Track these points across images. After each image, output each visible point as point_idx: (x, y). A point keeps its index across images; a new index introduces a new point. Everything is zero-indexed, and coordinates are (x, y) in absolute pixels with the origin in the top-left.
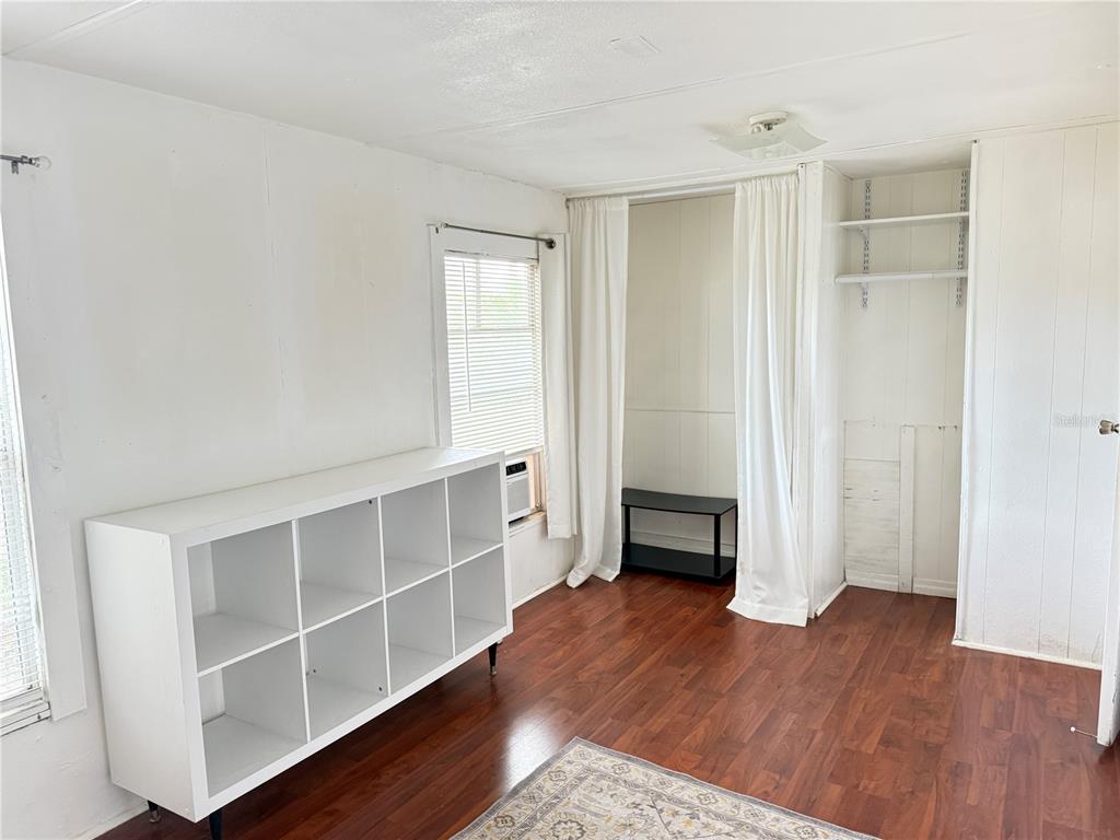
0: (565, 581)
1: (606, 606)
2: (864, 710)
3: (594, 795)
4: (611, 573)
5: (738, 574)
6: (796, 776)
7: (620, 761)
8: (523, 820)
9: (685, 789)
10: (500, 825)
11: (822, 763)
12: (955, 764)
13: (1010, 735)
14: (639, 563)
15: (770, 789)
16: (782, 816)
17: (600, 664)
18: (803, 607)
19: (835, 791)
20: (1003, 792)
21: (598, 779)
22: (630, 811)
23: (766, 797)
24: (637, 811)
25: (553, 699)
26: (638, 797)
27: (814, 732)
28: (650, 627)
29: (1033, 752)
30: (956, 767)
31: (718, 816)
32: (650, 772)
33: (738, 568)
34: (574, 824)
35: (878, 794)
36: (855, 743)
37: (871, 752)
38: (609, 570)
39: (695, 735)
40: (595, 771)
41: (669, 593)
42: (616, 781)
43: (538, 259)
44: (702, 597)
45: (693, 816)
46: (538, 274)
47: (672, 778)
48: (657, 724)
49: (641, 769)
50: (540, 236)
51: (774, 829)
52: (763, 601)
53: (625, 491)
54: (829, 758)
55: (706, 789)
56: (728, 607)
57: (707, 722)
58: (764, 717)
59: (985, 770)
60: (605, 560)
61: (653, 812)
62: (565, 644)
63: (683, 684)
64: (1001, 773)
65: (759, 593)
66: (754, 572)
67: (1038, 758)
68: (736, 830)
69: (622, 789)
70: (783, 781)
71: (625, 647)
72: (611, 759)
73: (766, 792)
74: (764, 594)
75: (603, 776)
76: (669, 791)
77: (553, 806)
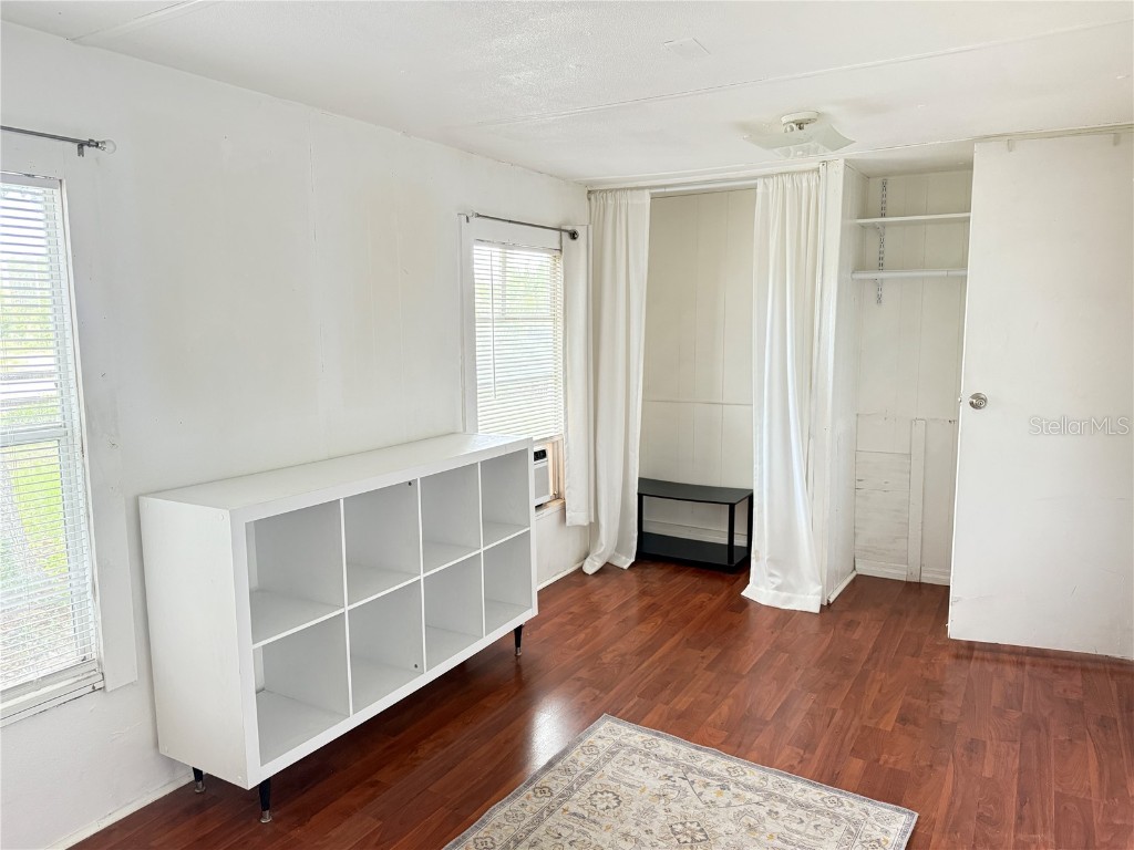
0: (581, 568)
1: (624, 591)
2: (880, 691)
3: (626, 768)
4: (626, 561)
5: (753, 562)
6: (819, 752)
7: (649, 737)
8: (560, 790)
9: (715, 763)
10: (539, 795)
11: (843, 741)
12: (969, 740)
13: (1019, 714)
14: (653, 551)
15: (795, 763)
16: (808, 787)
17: (622, 646)
18: (816, 594)
19: (857, 765)
20: (1016, 766)
21: (629, 754)
22: (663, 783)
23: (792, 770)
24: (669, 782)
25: (579, 679)
26: (670, 770)
27: (834, 712)
28: (668, 612)
29: (1043, 730)
30: (970, 743)
31: (749, 788)
32: (680, 747)
33: (753, 555)
34: (610, 795)
35: (899, 767)
36: (874, 721)
37: (889, 729)
38: (624, 558)
39: (720, 714)
40: (626, 745)
41: (684, 581)
42: (647, 755)
43: (561, 250)
44: (717, 584)
45: (723, 788)
46: (560, 264)
47: (700, 753)
48: (682, 702)
49: (671, 744)
50: (563, 228)
51: (802, 799)
52: (778, 588)
53: (641, 480)
54: (849, 735)
55: (734, 763)
56: (743, 594)
57: (730, 701)
58: (785, 697)
59: (998, 746)
60: (620, 547)
61: (684, 784)
62: (586, 628)
63: (704, 666)
64: (1013, 749)
65: (772, 579)
66: (768, 560)
67: (1048, 735)
68: (766, 800)
69: (653, 763)
70: (807, 756)
71: (645, 632)
72: (640, 734)
73: (791, 766)
74: (778, 581)
75: (634, 751)
76: (699, 764)
77: (587, 778)
